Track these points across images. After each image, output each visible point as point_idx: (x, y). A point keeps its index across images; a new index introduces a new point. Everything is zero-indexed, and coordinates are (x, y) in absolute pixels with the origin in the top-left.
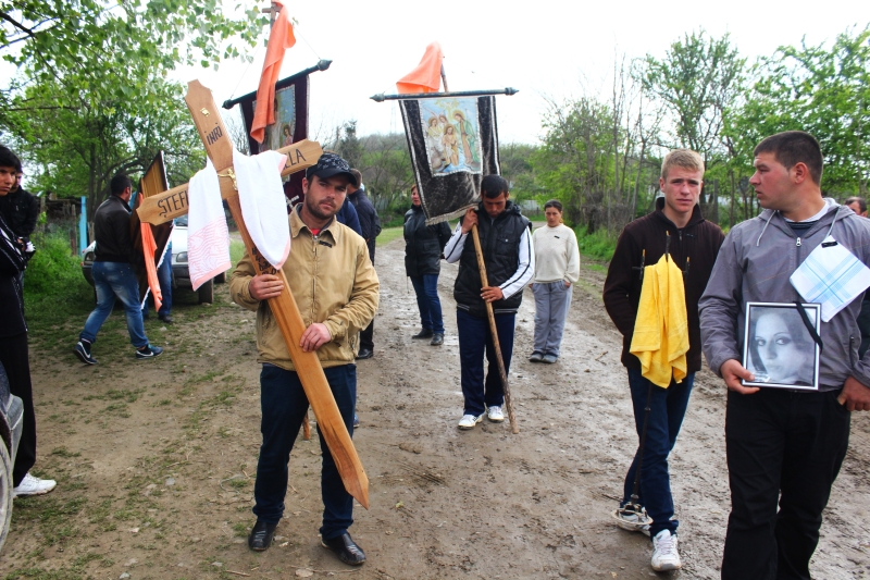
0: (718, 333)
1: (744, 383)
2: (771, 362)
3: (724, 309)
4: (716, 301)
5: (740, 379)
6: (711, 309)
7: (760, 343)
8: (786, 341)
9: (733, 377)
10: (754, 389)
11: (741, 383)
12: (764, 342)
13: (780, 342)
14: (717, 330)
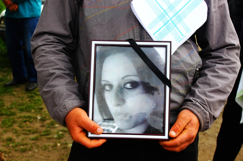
0: (59, 77)
1: (90, 135)
2: (119, 109)
3: (61, 47)
4: (51, 38)
5: (85, 131)
6: (47, 48)
7: (107, 88)
8: (134, 85)
9: (78, 130)
10: (101, 142)
11: (87, 136)
12: (111, 86)
13: (128, 86)
14: (58, 72)
